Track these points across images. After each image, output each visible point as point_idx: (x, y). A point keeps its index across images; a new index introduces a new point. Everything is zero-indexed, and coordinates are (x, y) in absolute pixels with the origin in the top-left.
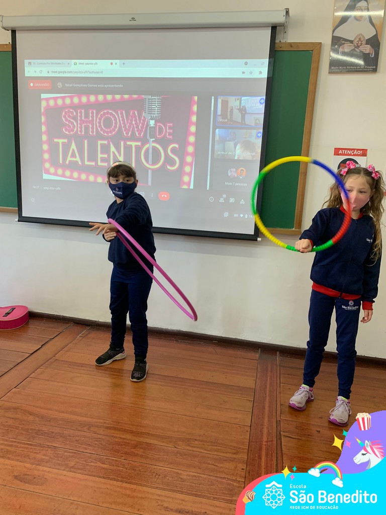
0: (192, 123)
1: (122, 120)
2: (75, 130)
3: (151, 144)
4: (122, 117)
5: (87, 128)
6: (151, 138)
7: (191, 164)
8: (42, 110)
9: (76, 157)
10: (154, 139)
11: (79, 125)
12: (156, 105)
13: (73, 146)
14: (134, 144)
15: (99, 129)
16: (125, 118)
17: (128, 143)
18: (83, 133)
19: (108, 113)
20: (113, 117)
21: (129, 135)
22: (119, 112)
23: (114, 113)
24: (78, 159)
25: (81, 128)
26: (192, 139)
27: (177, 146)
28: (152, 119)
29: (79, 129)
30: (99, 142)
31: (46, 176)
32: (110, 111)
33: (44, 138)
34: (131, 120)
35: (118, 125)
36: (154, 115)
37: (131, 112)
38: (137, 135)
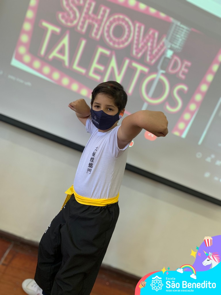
1: (137, 35)
2: (75, 22)
3: (159, 76)
4: (139, 32)
5: (90, 27)
9: (64, 55)
11: (82, 19)
13: (66, 41)
14: (140, 68)
15: (106, 34)
17: (134, 64)
18: (84, 31)
19: (123, 20)
20: (128, 27)
21: (139, 56)
22: (137, 25)
23: (130, 23)
24: (66, 58)
25: (83, 23)
27: (185, 88)
28: (171, 49)
29: (80, 24)
30: (100, 50)
32: (127, 19)
34: (148, 41)
35: (130, 40)
36: (176, 46)
37: (151, 31)
38: (148, 60)
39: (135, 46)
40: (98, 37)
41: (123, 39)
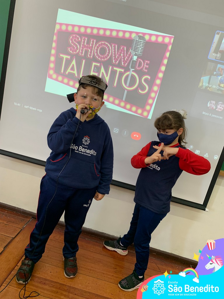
0: (163, 65)
1: (114, 51)
2: (78, 51)
3: (131, 72)
4: (115, 49)
5: (86, 52)
6: (132, 68)
7: (156, 92)
8: (56, 31)
9: (74, 70)
10: (134, 70)
12: (141, 46)
13: (74, 62)
14: (118, 70)
15: (96, 54)
16: (116, 50)
17: (115, 68)
18: (83, 55)
19: (104, 44)
20: (108, 48)
21: (117, 63)
22: (113, 45)
23: (109, 45)
24: (75, 72)
25: (82, 50)
26: (161, 75)
27: (149, 78)
28: (135, 55)
29: (80, 51)
30: (94, 64)
32: (106, 43)
33: (53, 52)
34: (121, 53)
35: (110, 55)
36: (138, 53)
37: (122, 47)
38: (123, 64)
39: (113, 58)
40: (91, 57)
41: (106, 55)
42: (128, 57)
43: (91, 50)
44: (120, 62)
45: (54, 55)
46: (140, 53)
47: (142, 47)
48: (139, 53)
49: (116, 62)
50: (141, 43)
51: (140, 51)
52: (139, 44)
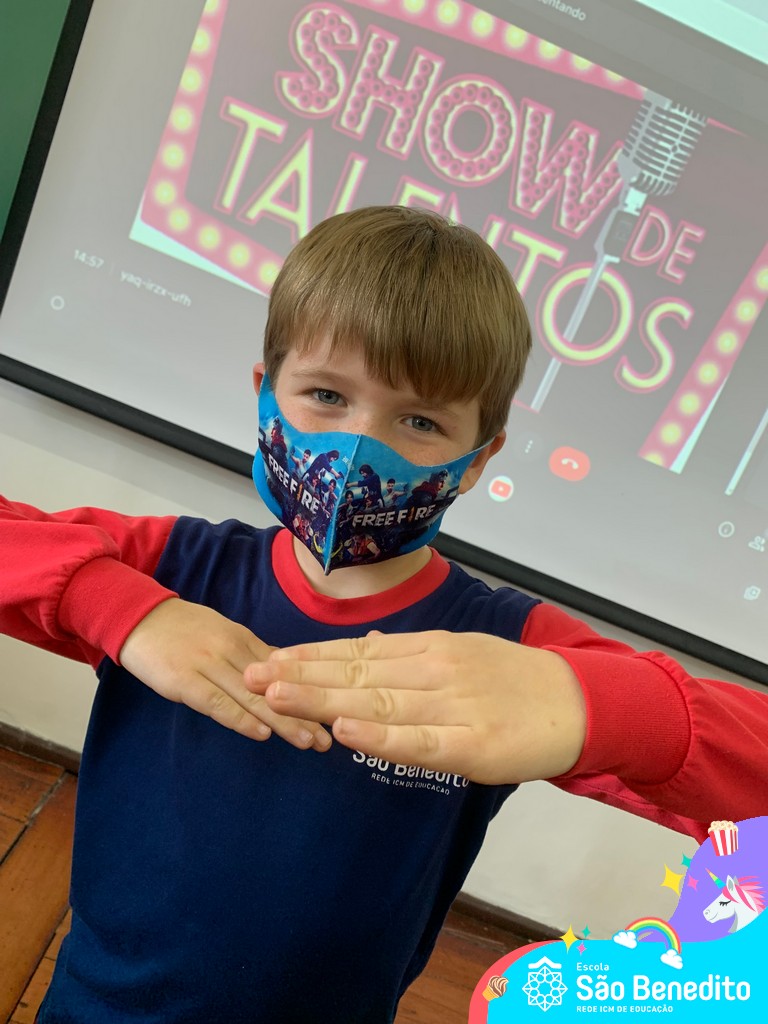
1: (531, 146)
2: (333, 103)
3: (601, 272)
4: (536, 133)
5: (381, 116)
6: (608, 251)
7: (706, 393)
9: (294, 206)
10: (616, 260)
11: (354, 93)
13: (302, 162)
14: (537, 247)
15: (429, 140)
16: (544, 141)
18: (360, 129)
19: (486, 95)
20: (501, 118)
21: (535, 209)
22: (530, 110)
23: (509, 105)
24: (301, 217)
25: (359, 105)
27: (686, 313)
28: (640, 185)
29: (349, 108)
30: (412, 190)
31: (142, 232)
32: (497, 92)
33: (192, 80)
34: (564, 162)
35: (506, 157)
36: (654, 177)
37: (576, 131)
38: (563, 222)
39: (521, 179)
40: (404, 150)
41: (485, 155)
42: (600, 192)
43: (410, 113)
44: (552, 207)
45: (190, 101)
46: (666, 181)
47: (679, 151)
48: (660, 179)
49: (533, 204)
50: (679, 128)
51: (669, 169)
52: (669, 128)
